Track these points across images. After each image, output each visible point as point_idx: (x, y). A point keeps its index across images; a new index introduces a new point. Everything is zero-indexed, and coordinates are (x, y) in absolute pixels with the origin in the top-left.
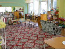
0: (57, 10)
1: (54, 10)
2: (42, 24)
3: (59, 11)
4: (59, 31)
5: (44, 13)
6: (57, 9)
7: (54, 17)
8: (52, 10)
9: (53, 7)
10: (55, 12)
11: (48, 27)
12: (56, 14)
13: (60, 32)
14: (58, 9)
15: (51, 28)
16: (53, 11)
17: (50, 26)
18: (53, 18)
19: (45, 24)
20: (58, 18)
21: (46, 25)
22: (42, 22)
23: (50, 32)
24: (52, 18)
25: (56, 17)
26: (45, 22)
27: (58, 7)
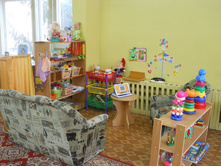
0: (77, 37)
1: (64, 36)
2: (9, 112)
3: (83, 43)
4: (94, 142)
5: (23, 49)
6: (76, 34)
7: (66, 67)
8: (56, 36)
9: (57, 25)
10: (68, 45)
11: (38, 129)
12: (72, 55)
13: (99, 143)
14: (81, 34)
15: (59, 135)
16: (61, 41)
17: (48, 124)
18: (64, 74)
19: (24, 113)
20: (82, 71)
21: (29, 117)
22: (7, 102)
23: (53, 151)
24: (59, 75)
25: (74, 68)
26: (24, 101)
27: (78, 26)
